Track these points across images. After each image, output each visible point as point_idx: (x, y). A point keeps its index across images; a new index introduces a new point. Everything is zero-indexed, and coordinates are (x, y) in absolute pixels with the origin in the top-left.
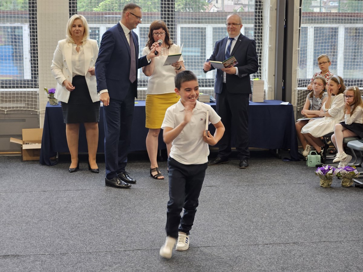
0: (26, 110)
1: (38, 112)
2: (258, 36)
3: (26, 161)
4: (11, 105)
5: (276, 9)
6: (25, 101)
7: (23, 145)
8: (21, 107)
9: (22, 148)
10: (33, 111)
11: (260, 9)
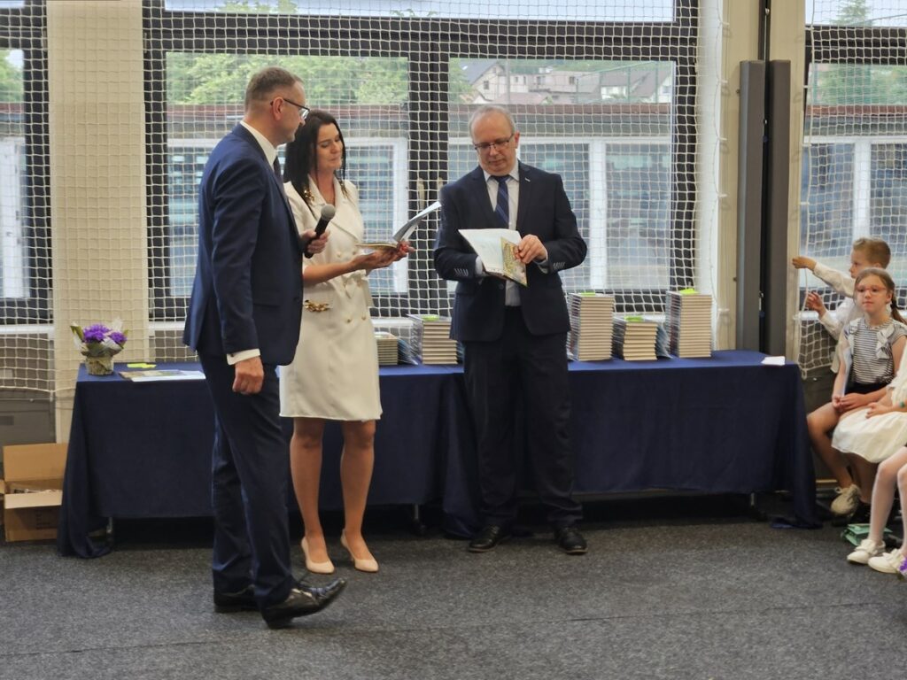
1: (52, 395)
5: (739, 92)
6: (11, 362)
10: (36, 391)
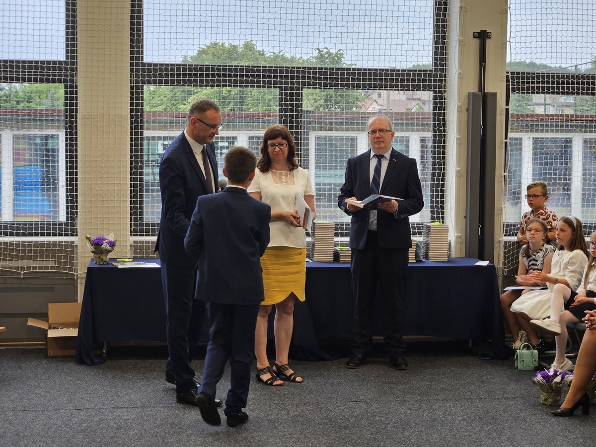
0: (55, 272)
1: (76, 275)
2: (439, 153)
3: (53, 356)
4: (32, 264)
5: (467, 110)
6: (53, 256)
7: (49, 330)
8: (47, 268)
9: (47, 335)
10: (67, 273)
11: (440, 109)
